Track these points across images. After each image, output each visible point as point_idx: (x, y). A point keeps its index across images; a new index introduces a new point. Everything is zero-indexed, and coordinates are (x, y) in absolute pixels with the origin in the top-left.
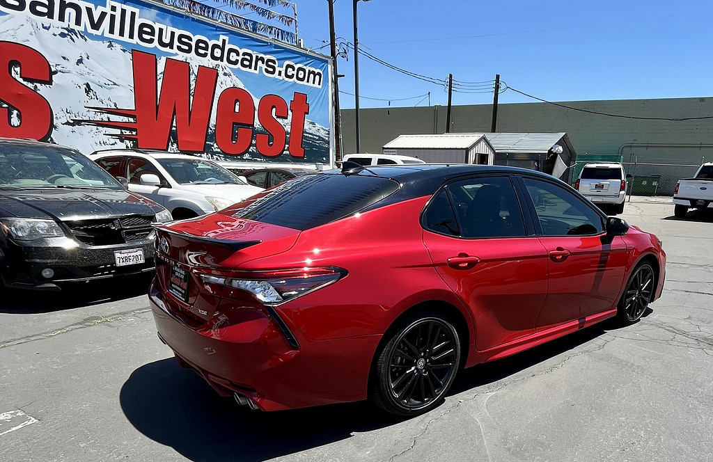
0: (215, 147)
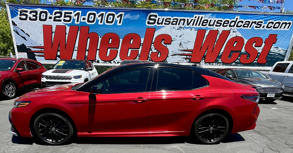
0: (220, 61)
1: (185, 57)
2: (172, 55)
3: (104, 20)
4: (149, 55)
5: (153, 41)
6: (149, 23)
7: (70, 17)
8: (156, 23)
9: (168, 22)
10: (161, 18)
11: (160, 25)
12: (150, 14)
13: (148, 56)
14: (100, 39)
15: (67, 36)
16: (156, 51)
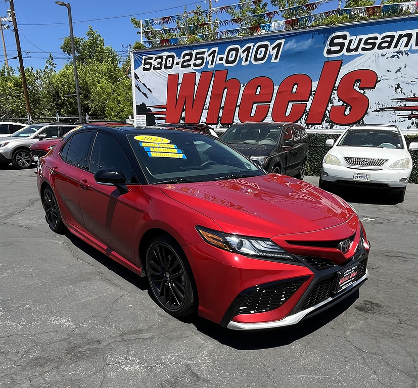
1: (409, 113)
2: (376, 111)
3: (251, 58)
4: (327, 112)
5: (337, 85)
6: (329, 52)
7: (202, 58)
8: (344, 52)
9: (371, 45)
10: (355, 39)
11: (353, 53)
12: (333, 35)
13: (324, 114)
14: (242, 89)
15: (196, 87)
16: (341, 103)
